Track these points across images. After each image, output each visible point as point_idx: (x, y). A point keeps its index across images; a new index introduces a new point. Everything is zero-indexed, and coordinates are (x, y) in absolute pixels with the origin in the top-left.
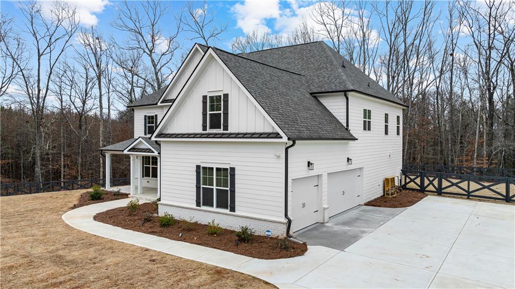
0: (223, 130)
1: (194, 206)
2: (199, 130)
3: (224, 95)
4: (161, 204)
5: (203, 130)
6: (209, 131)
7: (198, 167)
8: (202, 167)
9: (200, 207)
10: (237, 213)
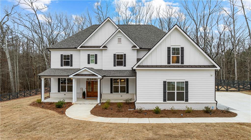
0: (181, 64)
1: (162, 102)
2: (166, 64)
3: (181, 48)
4: (137, 103)
5: (168, 64)
6: (171, 64)
7: (165, 82)
8: (167, 82)
9: (166, 101)
10: (189, 102)
